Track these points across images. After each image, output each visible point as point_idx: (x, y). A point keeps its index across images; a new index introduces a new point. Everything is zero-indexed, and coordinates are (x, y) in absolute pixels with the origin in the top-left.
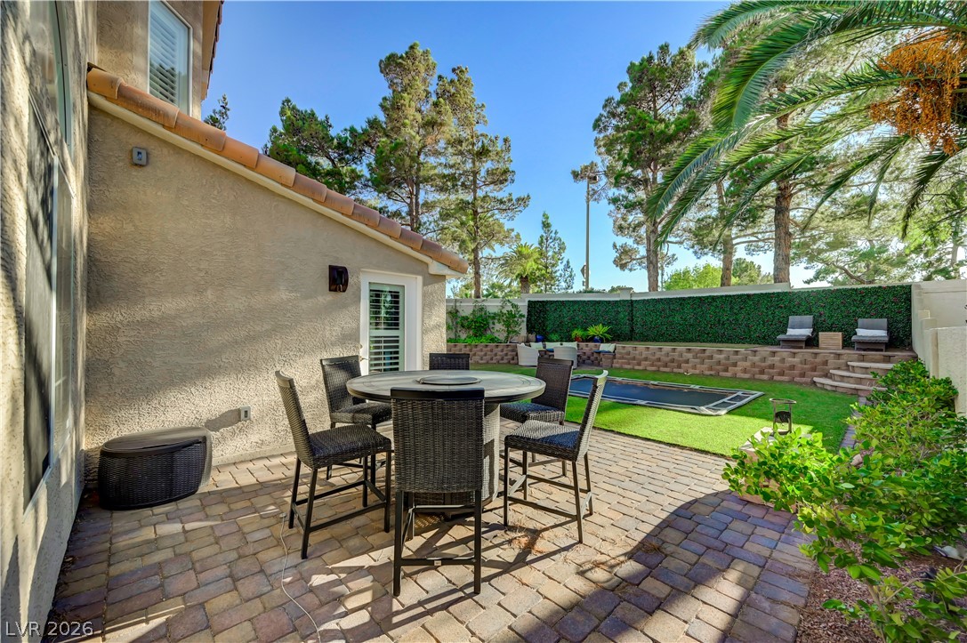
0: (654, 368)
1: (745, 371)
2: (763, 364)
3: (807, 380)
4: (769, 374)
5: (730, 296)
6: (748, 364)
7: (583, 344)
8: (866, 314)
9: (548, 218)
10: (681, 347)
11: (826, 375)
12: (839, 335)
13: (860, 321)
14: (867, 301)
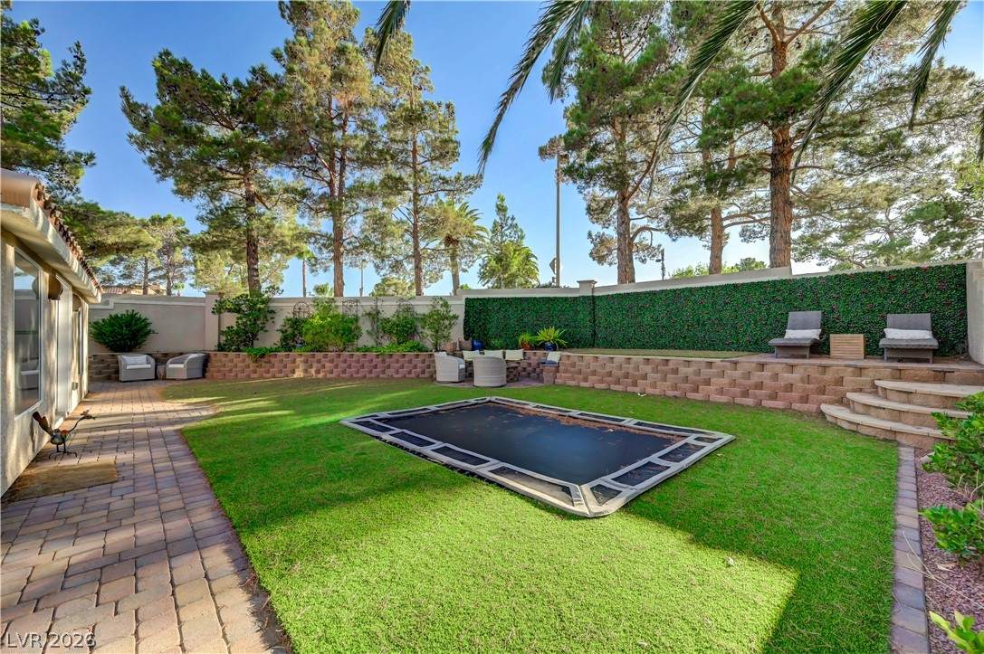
0: (603, 386)
1: (721, 391)
2: (747, 382)
3: (811, 407)
4: (755, 397)
5: (712, 287)
6: (725, 381)
7: (530, 353)
8: (899, 309)
9: (503, 200)
10: (638, 357)
11: (842, 401)
12: (859, 339)
13: (890, 318)
14: (899, 288)
